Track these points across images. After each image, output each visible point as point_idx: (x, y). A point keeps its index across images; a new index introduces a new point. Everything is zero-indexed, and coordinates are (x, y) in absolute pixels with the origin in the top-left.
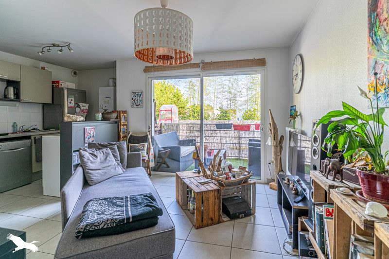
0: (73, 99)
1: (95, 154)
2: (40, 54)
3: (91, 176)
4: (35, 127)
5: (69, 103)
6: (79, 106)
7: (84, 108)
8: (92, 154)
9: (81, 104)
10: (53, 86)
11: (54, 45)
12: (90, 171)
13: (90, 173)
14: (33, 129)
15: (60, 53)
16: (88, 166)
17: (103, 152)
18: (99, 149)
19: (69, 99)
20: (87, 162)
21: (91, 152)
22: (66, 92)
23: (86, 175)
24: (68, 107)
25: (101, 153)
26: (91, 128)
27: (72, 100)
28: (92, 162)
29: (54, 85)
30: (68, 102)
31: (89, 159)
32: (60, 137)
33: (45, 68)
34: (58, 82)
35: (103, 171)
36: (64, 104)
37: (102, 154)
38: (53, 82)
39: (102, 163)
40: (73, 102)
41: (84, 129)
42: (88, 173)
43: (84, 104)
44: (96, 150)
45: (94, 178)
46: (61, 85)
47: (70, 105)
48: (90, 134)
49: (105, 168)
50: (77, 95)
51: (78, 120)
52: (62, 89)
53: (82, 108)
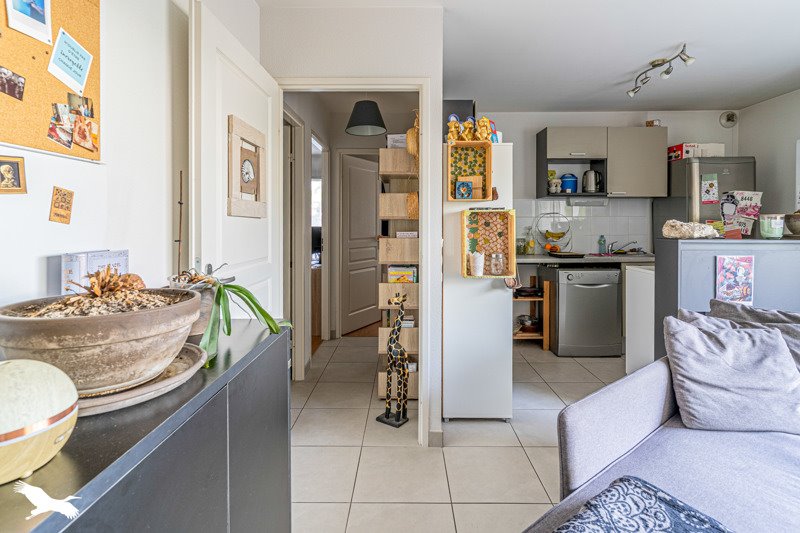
0: (715, 182)
1: (721, 336)
2: (632, 94)
3: (691, 399)
4: (636, 246)
5: (703, 193)
6: (732, 199)
7: (748, 203)
8: (710, 335)
9: (738, 194)
10: (670, 158)
11: (654, 65)
12: (688, 384)
13: (688, 390)
14: (632, 251)
15: (667, 76)
16: (684, 366)
17: (750, 336)
18: (744, 325)
19: (706, 184)
20: (686, 356)
21: (712, 328)
22: (696, 166)
23: (677, 390)
24: (702, 203)
25: (742, 339)
26: (738, 257)
27: (711, 185)
28: (699, 358)
29: (673, 154)
30: (703, 190)
31: (690, 347)
32: (653, 272)
33: (652, 122)
34: (680, 147)
35: (737, 398)
36: (690, 198)
37: (748, 342)
38: (671, 150)
39: (739, 370)
40: (715, 191)
41: (715, 258)
42: (682, 387)
43: (747, 194)
44: (734, 327)
45: (701, 409)
46: (687, 152)
47: (706, 198)
48: (735, 274)
49: (750, 392)
50: (726, 172)
51: (696, 235)
52: (688, 162)
53: (742, 204)
